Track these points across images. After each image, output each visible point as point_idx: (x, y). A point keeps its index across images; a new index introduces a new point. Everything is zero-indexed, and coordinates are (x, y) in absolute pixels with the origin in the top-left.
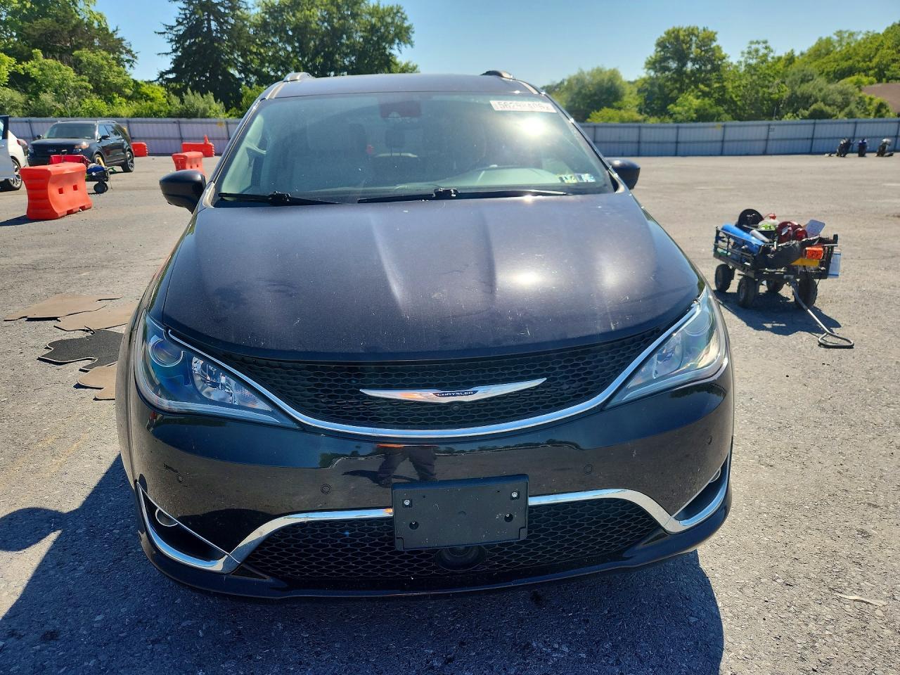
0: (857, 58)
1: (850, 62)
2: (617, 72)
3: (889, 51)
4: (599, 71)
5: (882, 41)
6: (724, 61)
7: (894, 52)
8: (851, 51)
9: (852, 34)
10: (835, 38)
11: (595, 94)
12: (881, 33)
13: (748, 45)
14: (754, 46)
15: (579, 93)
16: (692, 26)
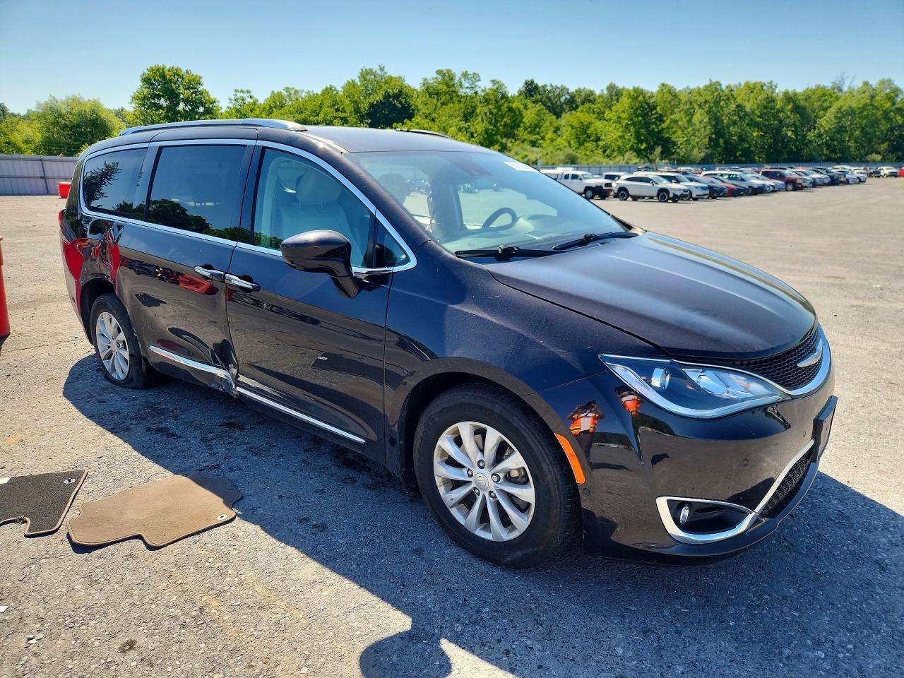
0: (307, 112)
1: (303, 115)
2: (99, 103)
3: (329, 109)
4: (76, 101)
5: (322, 100)
6: (215, 105)
7: (333, 110)
8: (301, 106)
9: (296, 92)
10: (285, 93)
11: (79, 126)
12: (319, 94)
13: (235, 93)
14: (239, 95)
15: (56, 124)
16: (161, 65)
